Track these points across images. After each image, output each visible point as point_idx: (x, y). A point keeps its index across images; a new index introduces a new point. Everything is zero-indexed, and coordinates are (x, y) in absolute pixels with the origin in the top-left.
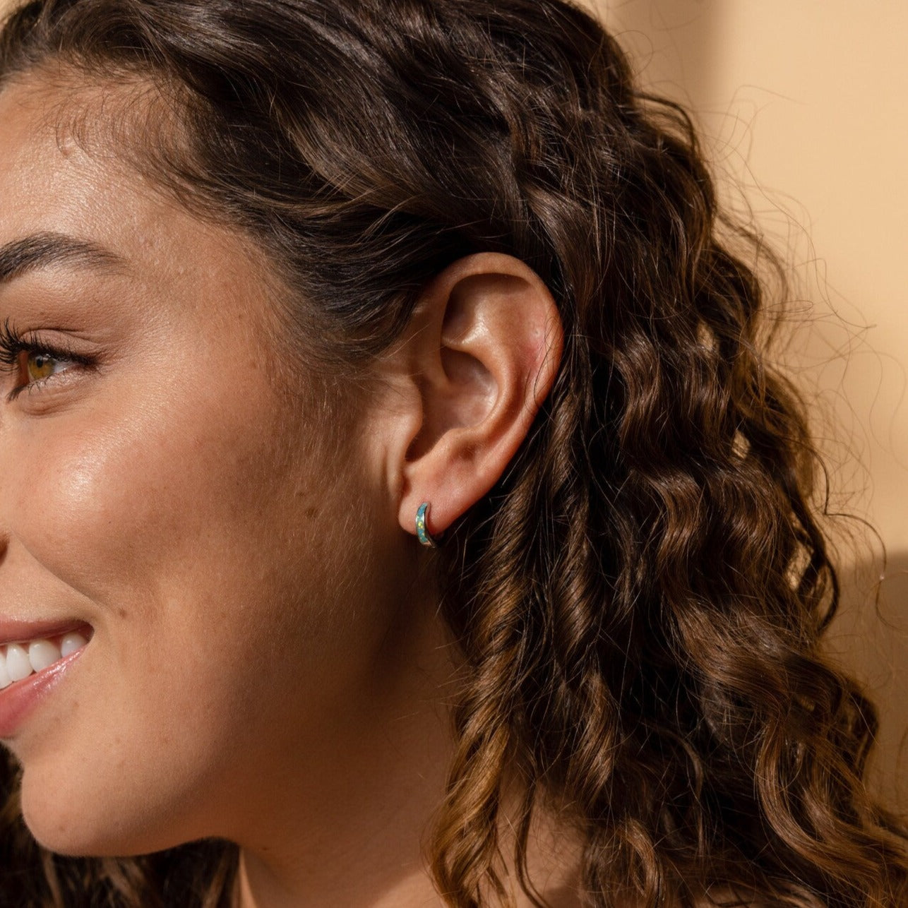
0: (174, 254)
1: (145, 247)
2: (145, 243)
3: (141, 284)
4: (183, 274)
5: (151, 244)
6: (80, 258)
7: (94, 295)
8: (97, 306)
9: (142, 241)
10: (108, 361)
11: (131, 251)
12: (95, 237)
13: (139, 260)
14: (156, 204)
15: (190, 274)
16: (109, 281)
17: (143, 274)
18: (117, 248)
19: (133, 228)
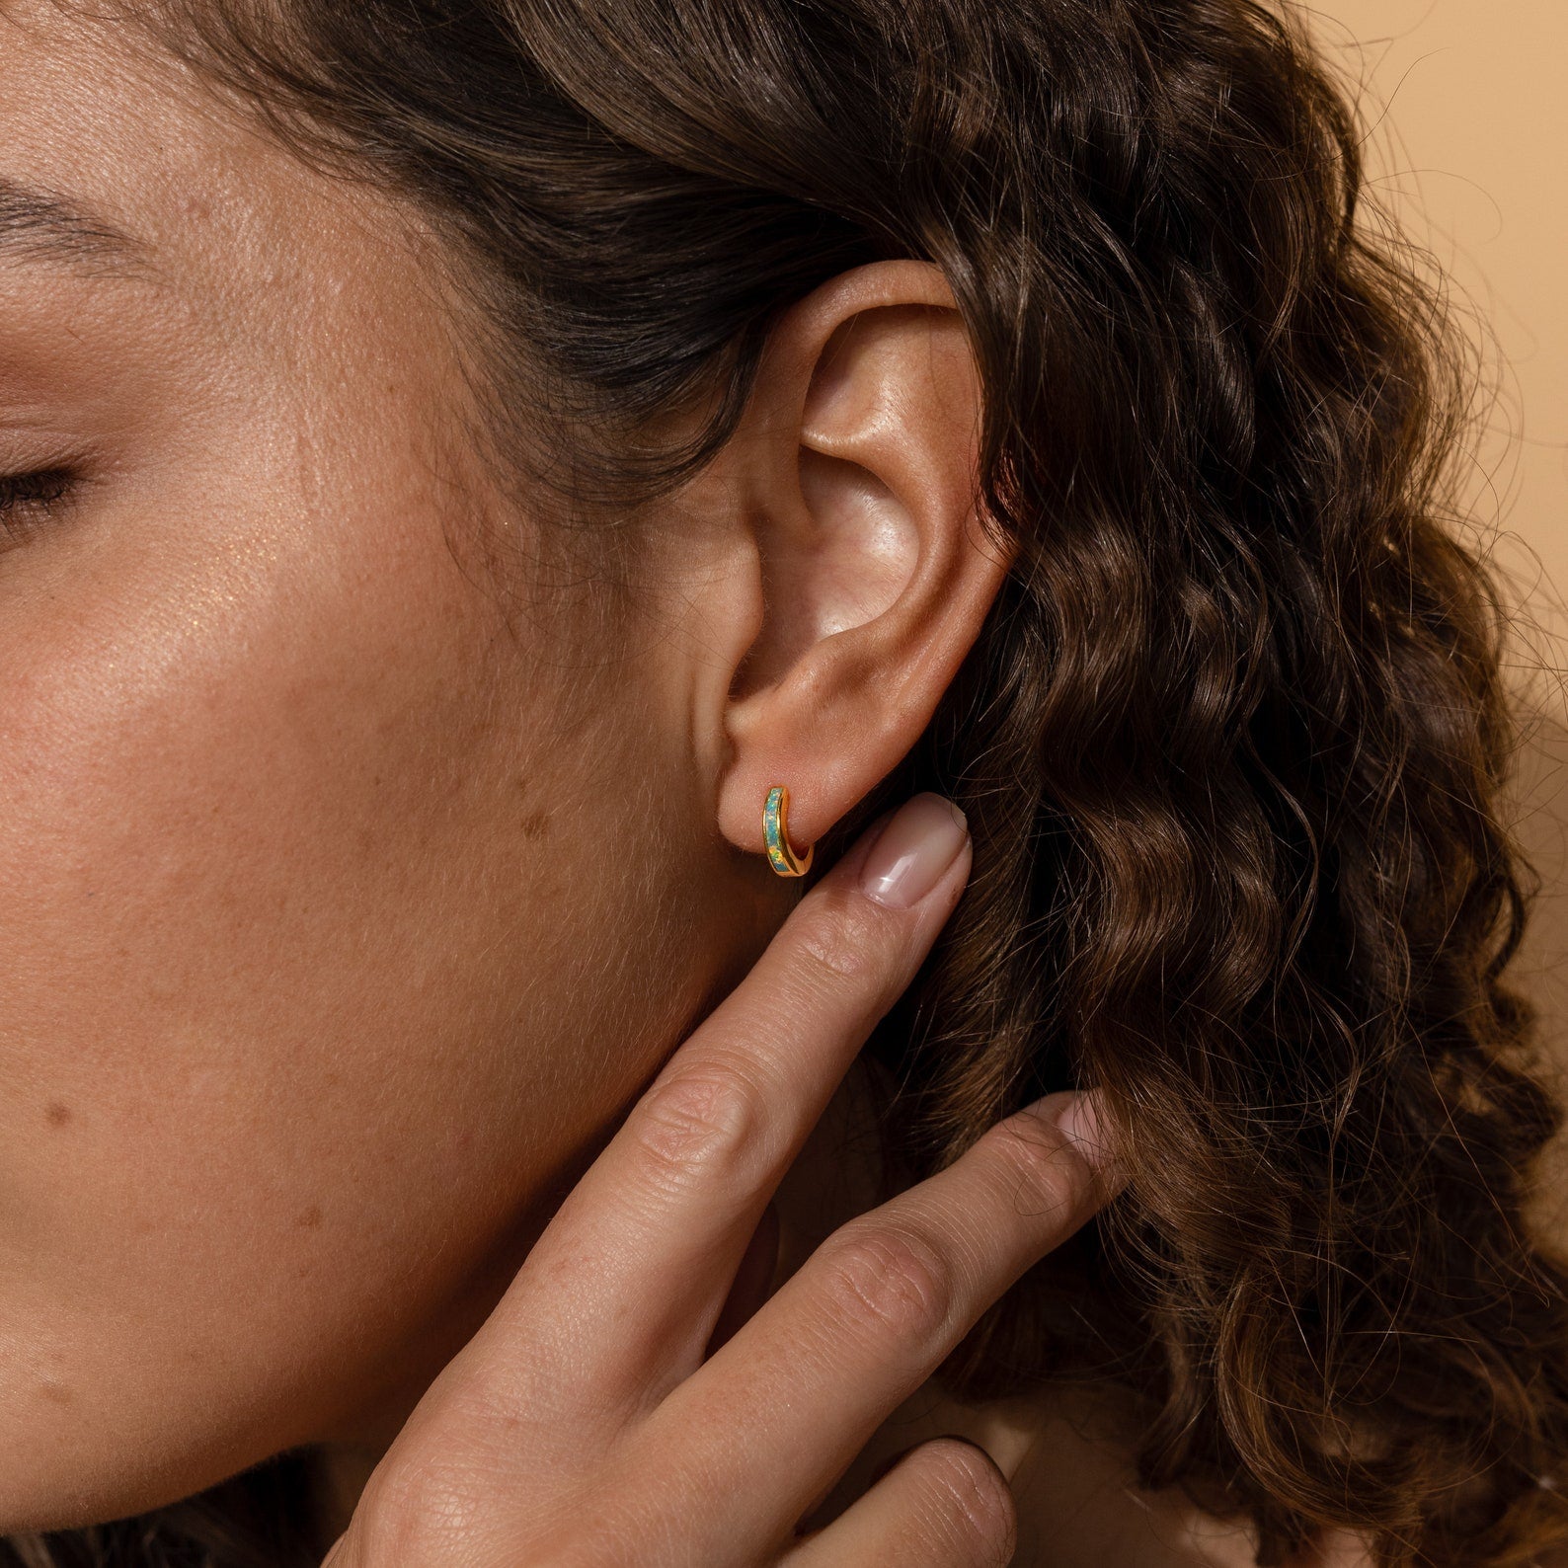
0: (255, 240)
1: (191, 220)
2: (190, 210)
3: (177, 302)
4: (271, 284)
5: (205, 214)
6: (38, 236)
7: (69, 321)
8: (73, 345)
9: (184, 205)
10: (102, 476)
11: (156, 225)
12: (75, 189)
13: (175, 247)
14: (218, 126)
15: (288, 285)
16: (105, 290)
17: (184, 279)
18: (129, 218)
19: (164, 175)
